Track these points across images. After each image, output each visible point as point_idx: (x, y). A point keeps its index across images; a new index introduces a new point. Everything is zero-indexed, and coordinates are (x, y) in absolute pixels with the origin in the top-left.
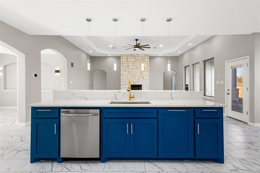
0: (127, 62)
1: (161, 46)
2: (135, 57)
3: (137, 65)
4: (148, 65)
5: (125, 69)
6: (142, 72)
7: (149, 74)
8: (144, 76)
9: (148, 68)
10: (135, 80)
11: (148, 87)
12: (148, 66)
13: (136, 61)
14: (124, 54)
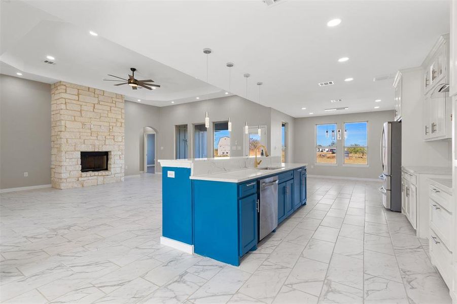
0: (78, 103)
2: (96, 96)
3: (100, 111)
4: (123, 115)
5: (74, 116)
6: (111, 127)
7: (124, 132)
8: (116, 134)
9: (123, 121)
10: (97, 143)
11: (124, 156)
12: (123, 117)
13: (99, 103)
14: (71, 84)
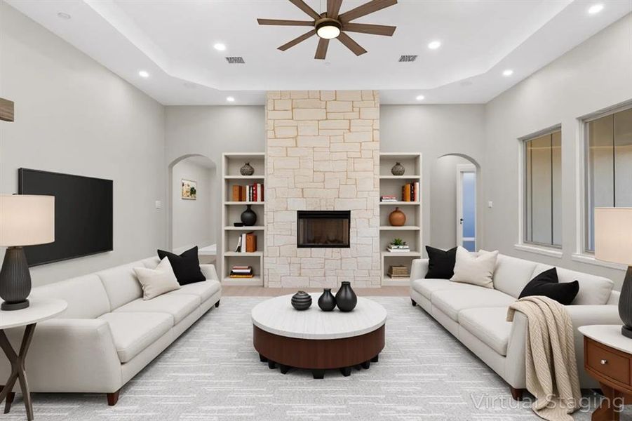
0: (292, 123)
1: (434, 45)
2: (323, 104)
3: (330, 133)
4: (377, 134)
5: (287, 149)
12: (377, 138)
13: (326, 118)
